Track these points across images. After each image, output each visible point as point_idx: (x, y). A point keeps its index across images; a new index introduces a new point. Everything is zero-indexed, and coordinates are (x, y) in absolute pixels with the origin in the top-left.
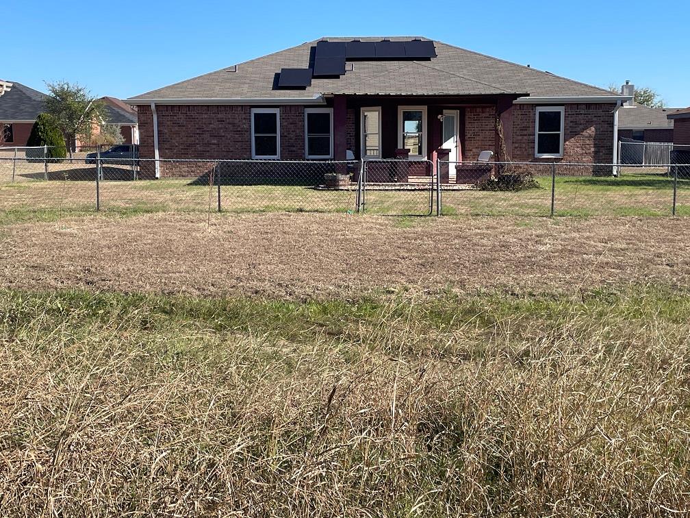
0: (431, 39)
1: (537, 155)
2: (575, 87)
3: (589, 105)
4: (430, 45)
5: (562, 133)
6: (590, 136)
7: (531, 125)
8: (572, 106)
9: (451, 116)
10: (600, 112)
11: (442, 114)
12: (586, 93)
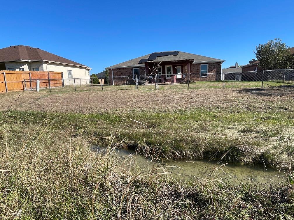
0: (178, 51)
1: (201, 76)
2: (211, 59)
3: (214, 63)
4: (178, 52)
5: (207, 70)
6: (215, 71)
7: (199, 69)
8: (210, 64)
9: (179, 67)
10: (217, 65)
11: (176, 67)
12: (213, 60)
